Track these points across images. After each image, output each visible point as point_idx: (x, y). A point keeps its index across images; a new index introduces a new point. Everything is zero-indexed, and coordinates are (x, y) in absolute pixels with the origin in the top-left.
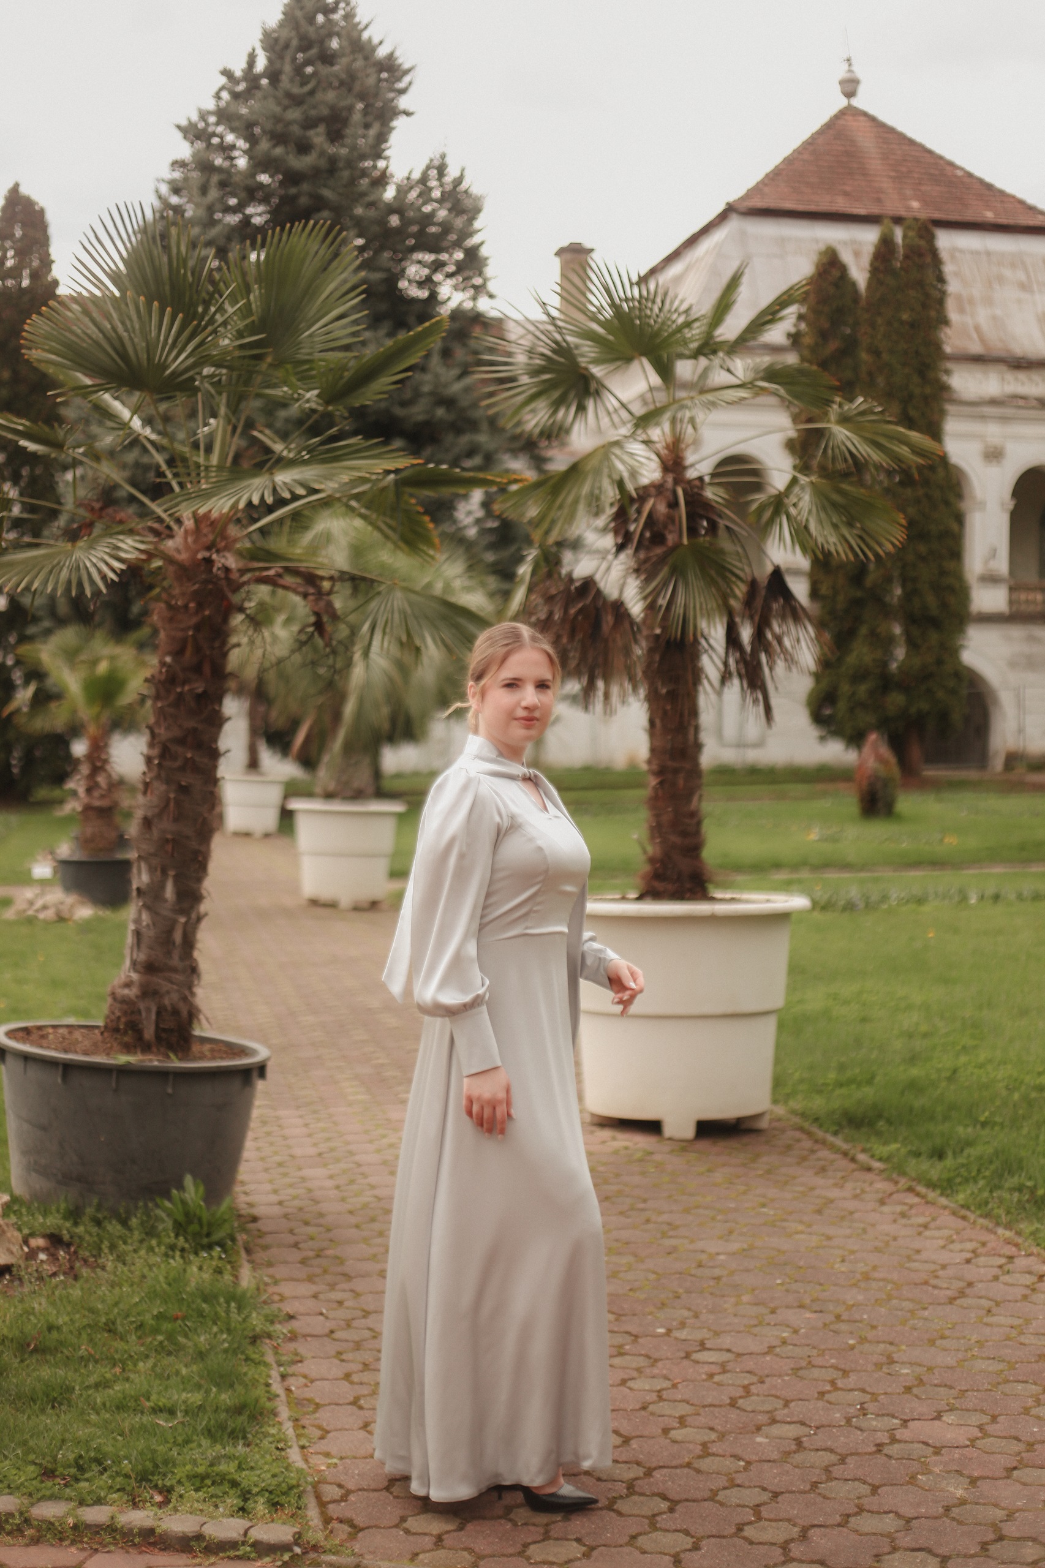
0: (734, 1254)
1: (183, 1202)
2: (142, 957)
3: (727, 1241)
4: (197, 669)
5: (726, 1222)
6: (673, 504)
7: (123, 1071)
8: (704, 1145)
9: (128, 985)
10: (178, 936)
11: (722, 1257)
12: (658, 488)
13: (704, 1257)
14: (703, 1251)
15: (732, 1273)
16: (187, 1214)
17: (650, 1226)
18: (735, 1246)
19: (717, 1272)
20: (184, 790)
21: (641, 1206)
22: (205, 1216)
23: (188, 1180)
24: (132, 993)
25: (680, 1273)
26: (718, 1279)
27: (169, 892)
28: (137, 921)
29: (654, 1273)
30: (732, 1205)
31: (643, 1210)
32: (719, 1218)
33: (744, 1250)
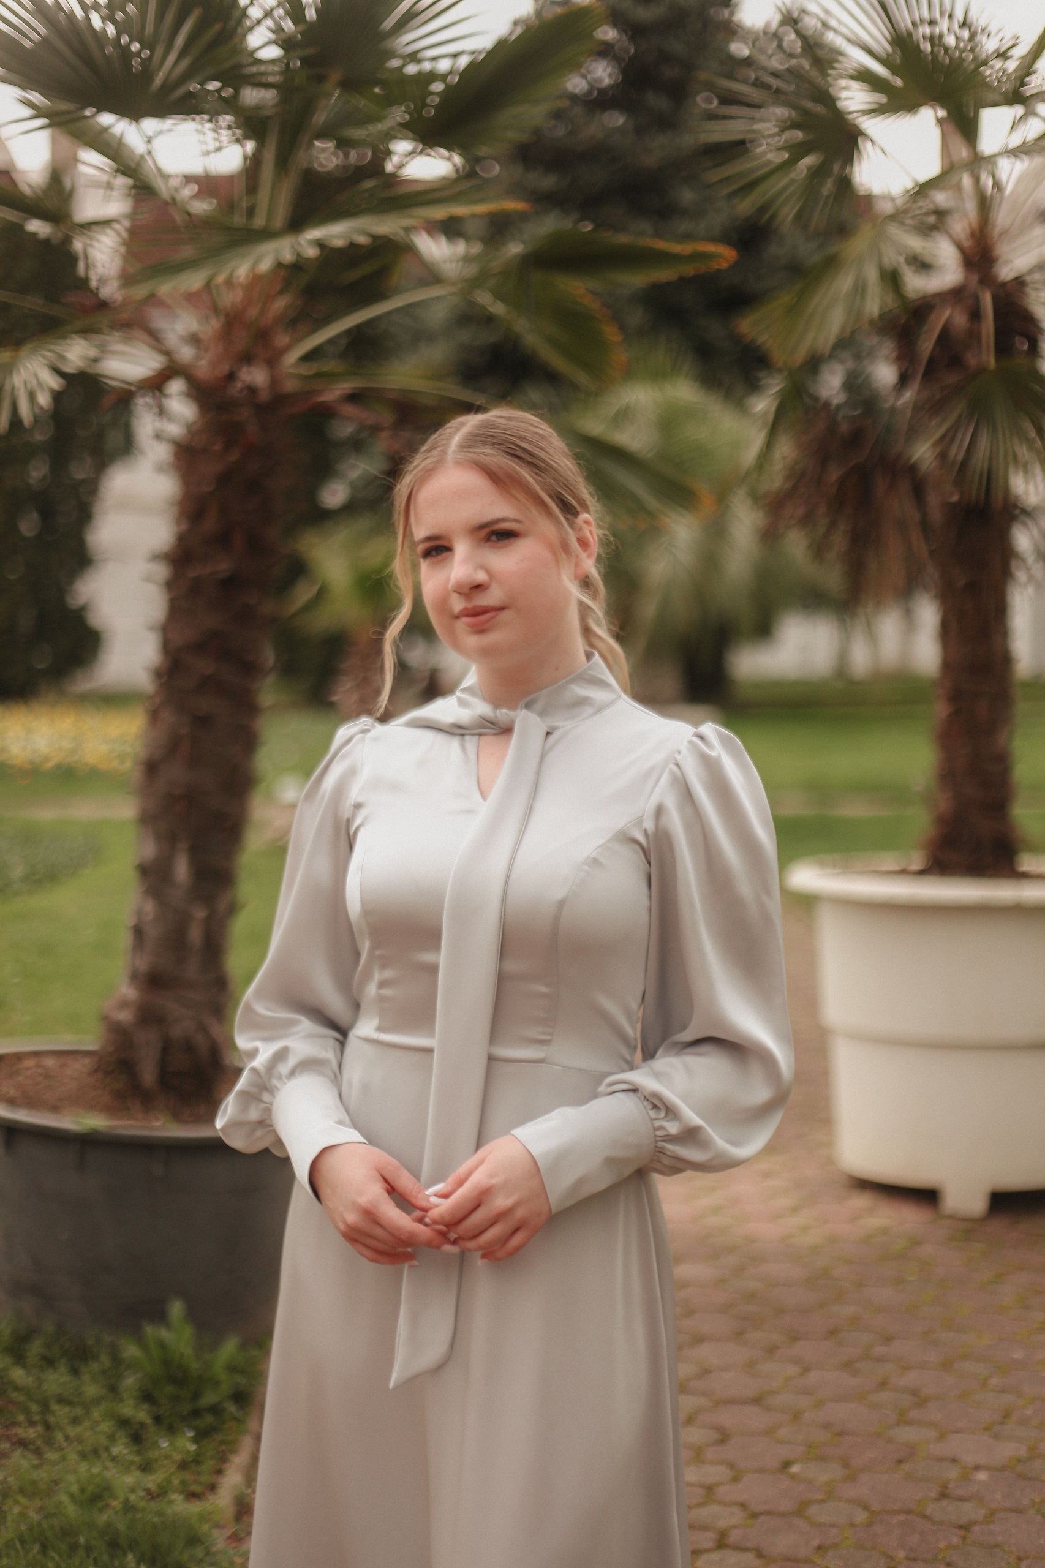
0: (1003, 1469)
1: (162, 1345)
2: (143, 964)
3: (997, 1437)
4: (222, 540)
5: (1003, 1391)
6: (975, 315)
7: (87, 1142)
8: (999, 1226)
9: (124, 1004)
10: (195, 935)
11: (982, 1476)
12: (956, 294)
13: (953, 1473)
14: (954, 1461)
15: (991, 1517)
16: (166, 1363)
17: (885, 1396)
18: (1007, 1451)
19: (969, 1511)
20: (202, 721)
21: (879, 1350)
22: (195, 1366)
23: (176, 1309)
24: (125, 1016)
25: (908, 1512)
26: (966, 1528)
27: (182, 869)
28: (139, 913)
29: (866, 1507)
30: (1018, 1354)
31: (881, 1360)
32: (994, 1381)
33: (1019, 1461)
